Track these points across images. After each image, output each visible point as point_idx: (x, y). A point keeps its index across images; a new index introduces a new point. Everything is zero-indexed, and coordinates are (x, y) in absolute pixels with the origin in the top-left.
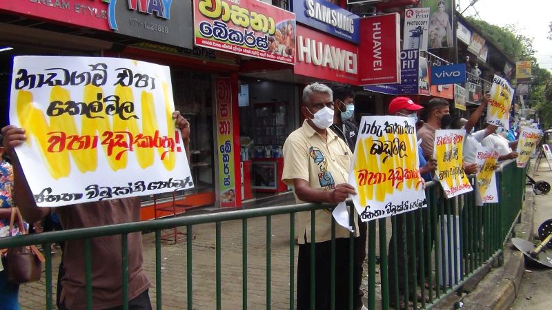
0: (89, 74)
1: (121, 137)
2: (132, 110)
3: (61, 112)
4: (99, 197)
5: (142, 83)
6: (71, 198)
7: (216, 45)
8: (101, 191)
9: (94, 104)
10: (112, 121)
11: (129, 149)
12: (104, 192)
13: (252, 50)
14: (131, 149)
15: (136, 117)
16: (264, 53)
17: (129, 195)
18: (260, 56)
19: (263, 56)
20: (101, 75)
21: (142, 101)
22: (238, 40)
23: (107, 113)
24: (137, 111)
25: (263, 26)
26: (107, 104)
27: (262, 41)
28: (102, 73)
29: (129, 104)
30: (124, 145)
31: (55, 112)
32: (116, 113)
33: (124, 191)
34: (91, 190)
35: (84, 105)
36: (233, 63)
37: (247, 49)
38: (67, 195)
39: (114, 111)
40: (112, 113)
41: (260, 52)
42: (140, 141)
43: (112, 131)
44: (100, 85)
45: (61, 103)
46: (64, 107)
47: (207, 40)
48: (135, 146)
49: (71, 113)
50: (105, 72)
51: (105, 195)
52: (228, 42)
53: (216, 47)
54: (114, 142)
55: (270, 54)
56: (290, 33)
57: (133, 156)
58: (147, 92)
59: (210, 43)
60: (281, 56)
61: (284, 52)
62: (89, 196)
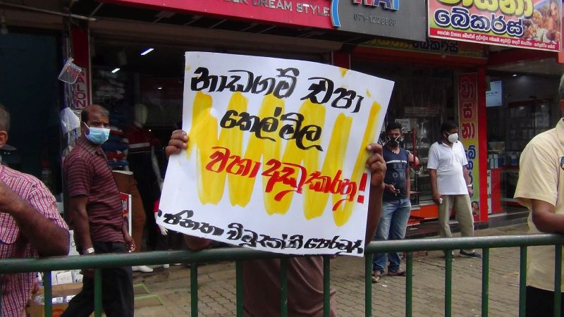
0: (273, 80)
1: (291, 171)
2: (317, 137)
3: (234, 124)
4: (239, 242)
5: (343, 102)
6: (209, 232)
7: (456, 35)
8: (244, 234)
9: (268, 121)
10: (284, 148)
11: (296, 189)
12: (248, 237)
13: (500, 38)
14: (299, 191)
15: (319, 148)
16: (516, 40)
17: (279, 251)
18: (511, 44)
19: (516, 44)
20: (287, 83)
21: (335, 126)
22: (483, 27)
23: (281, 135)
24: (324, 141)
25: (517, 8)
26: (286, 123)
27: (515, 25)
28: (289, 81)
29: (315, 129)
30: (293, 182)
31: (228, 123)
32: (293, 138)
33: (274, 243)
34: (233, 229)
35: (257, 119)
36: (479, 56)
37: (495, 37)
38: (206, 225)
39: (291, 135)
40: (286, 136)
41: (512, 39)
42: (315, 181)
43: (281, 160)
44: (282, 96)
45: (236, 114)
46: (238, 119)
47: (443, 30)
48: (305, 187)
49: (243, 128)
50: (294, 80)
51: (248, 240)
52: (469, 31)
53: (455, 37)
54: (280, 176)
55: (525, 40)
56: (554, 13)
57: (299, 200)
58: (346, 115)
59: (447, 33)
60: (541, 42)
61: (545, 37)
62: (230, 235)
